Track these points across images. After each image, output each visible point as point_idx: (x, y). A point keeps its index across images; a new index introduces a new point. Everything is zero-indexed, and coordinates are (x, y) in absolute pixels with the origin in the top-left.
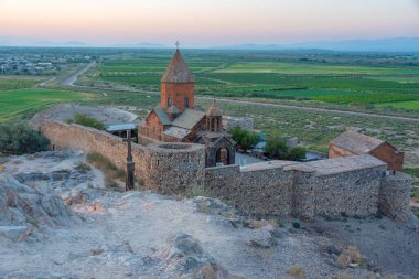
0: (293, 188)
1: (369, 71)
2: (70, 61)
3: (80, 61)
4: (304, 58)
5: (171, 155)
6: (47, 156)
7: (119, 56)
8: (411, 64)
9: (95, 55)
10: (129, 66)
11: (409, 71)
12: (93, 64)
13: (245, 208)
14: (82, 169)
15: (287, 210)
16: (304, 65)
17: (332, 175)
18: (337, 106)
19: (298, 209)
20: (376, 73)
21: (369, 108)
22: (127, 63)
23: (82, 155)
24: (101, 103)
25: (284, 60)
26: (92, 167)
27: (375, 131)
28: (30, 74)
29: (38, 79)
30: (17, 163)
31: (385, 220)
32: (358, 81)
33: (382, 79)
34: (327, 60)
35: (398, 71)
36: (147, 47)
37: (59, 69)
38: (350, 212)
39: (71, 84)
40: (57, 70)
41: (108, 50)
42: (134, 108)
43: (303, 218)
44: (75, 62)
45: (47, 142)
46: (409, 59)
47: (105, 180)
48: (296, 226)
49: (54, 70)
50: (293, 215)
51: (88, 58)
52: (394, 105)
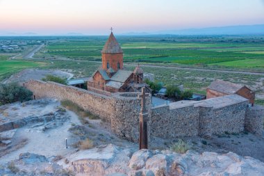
0: (199, 118)
1: (200, 46)
2: (29, 44)
3: (34, 44)
4: (163, 40)
5: (131, 101)
6: (35, 104)
7: (57, 40)
8: (222, 41)
9: (44, 40)
10: (64, 46)
11: (221, 45)
12: (43, 45)
13: (173, 133)
14: (61, 112)
15: (196, 133)
16: (163, 43)
17: (220, 109)
18: (187, 66)
19: (203, 132)
20: (203, 47)
21: (205, 66)
22: (62, 44)
23: (57, 101)
24: (51, 68)
25: (153, 41)
26: (67, 110)
27: (212, 79)
28: (5, 52)
29: (11, 54)
30: (15, 109)
31: (250, 135)
32: (195, 51)
33: (208, 50)
34: (176, 40)
35: (215, 45)
36: (74, 35)
37: (23, 49)
38: (230, 131)
39: (31, 57)
40: (21, 49)
41: (50, 37)
42: (71, 71)
43: (206, 137)
44: (32, 44)
45: (31, 94)
46: (220, 39)
47: (79, 119)
48: (205, 143)
49: (20, 49)
50: (200, 135)
51: (39, 42)
52: (219, 64)
